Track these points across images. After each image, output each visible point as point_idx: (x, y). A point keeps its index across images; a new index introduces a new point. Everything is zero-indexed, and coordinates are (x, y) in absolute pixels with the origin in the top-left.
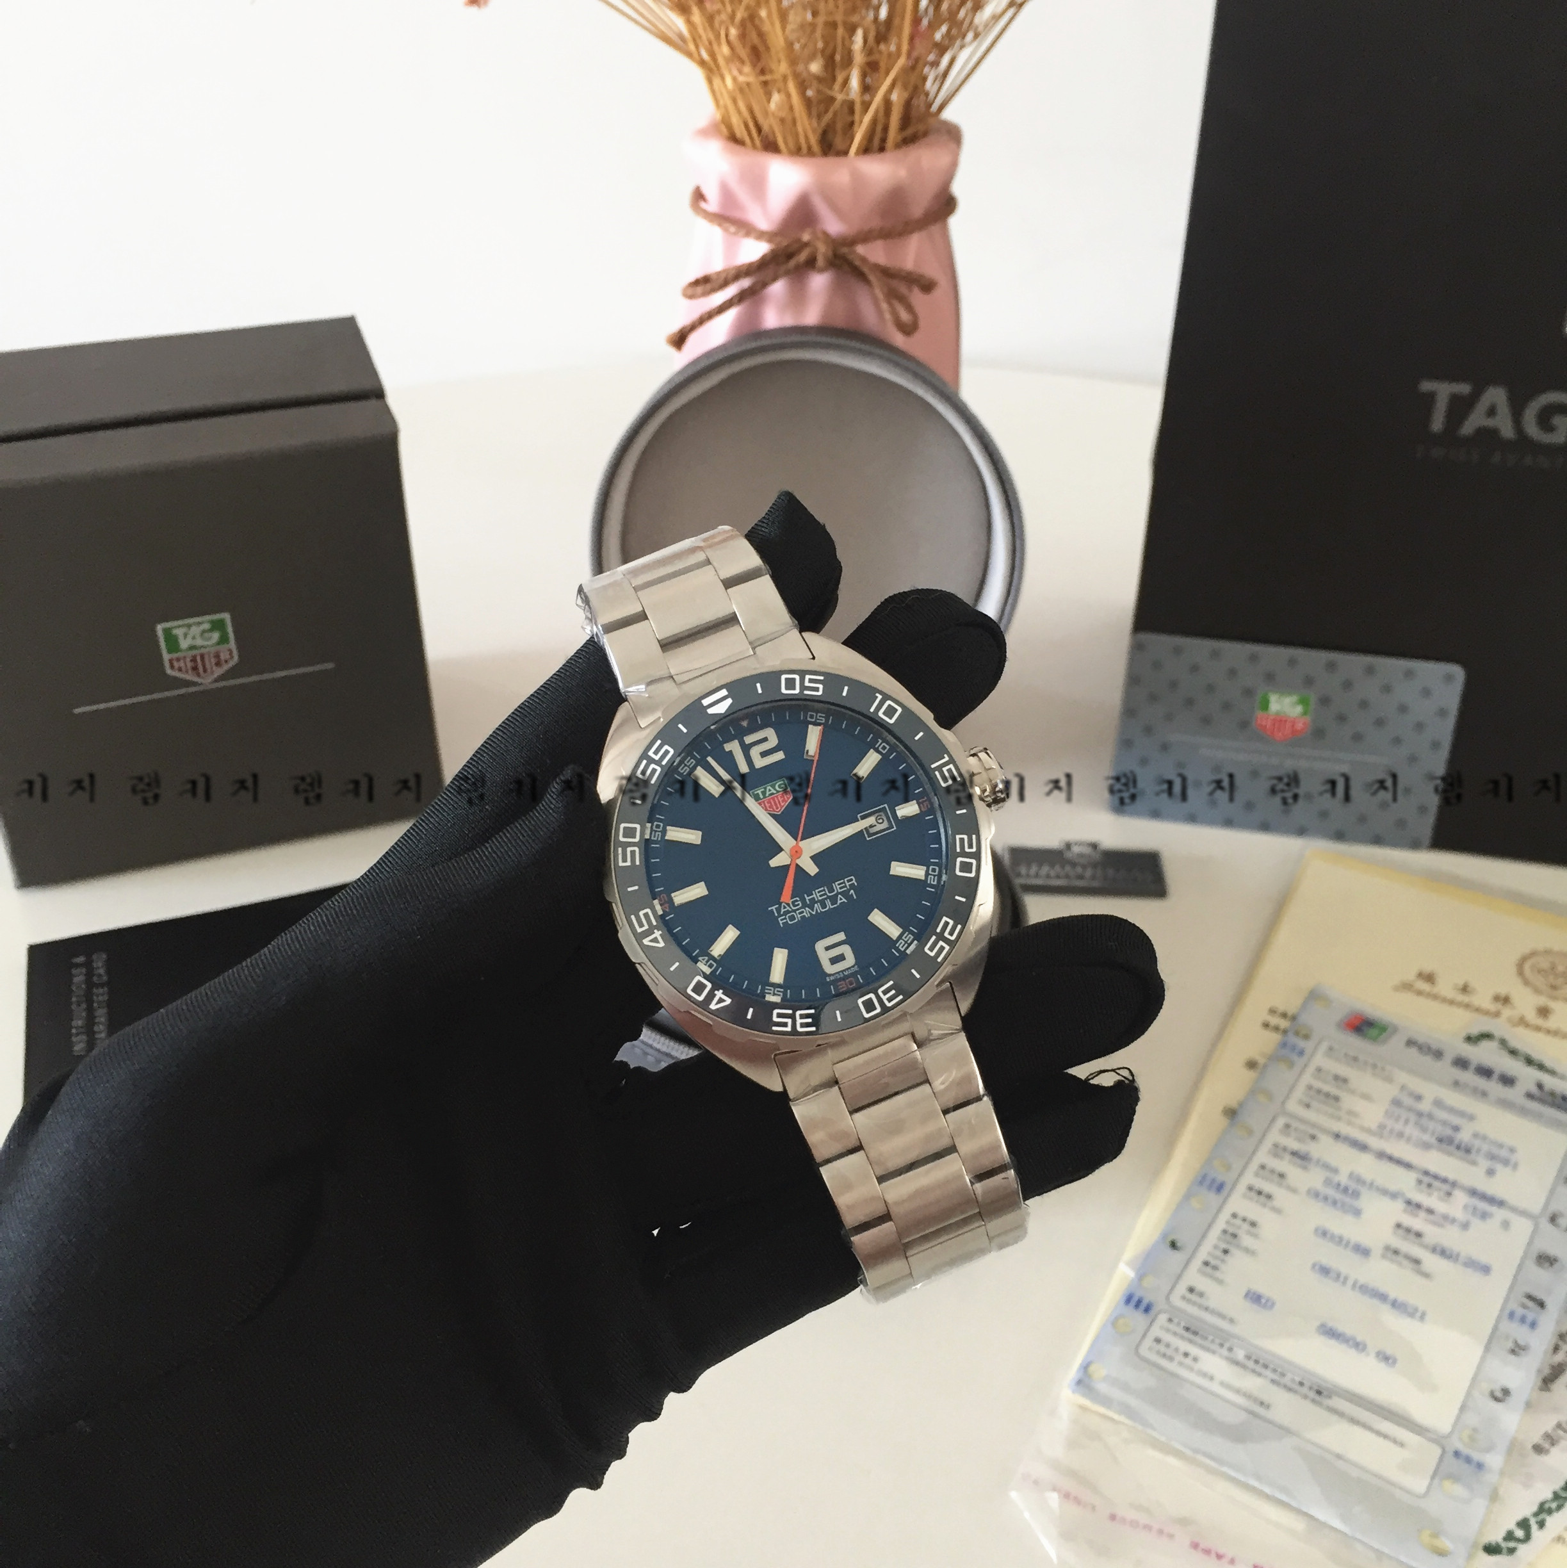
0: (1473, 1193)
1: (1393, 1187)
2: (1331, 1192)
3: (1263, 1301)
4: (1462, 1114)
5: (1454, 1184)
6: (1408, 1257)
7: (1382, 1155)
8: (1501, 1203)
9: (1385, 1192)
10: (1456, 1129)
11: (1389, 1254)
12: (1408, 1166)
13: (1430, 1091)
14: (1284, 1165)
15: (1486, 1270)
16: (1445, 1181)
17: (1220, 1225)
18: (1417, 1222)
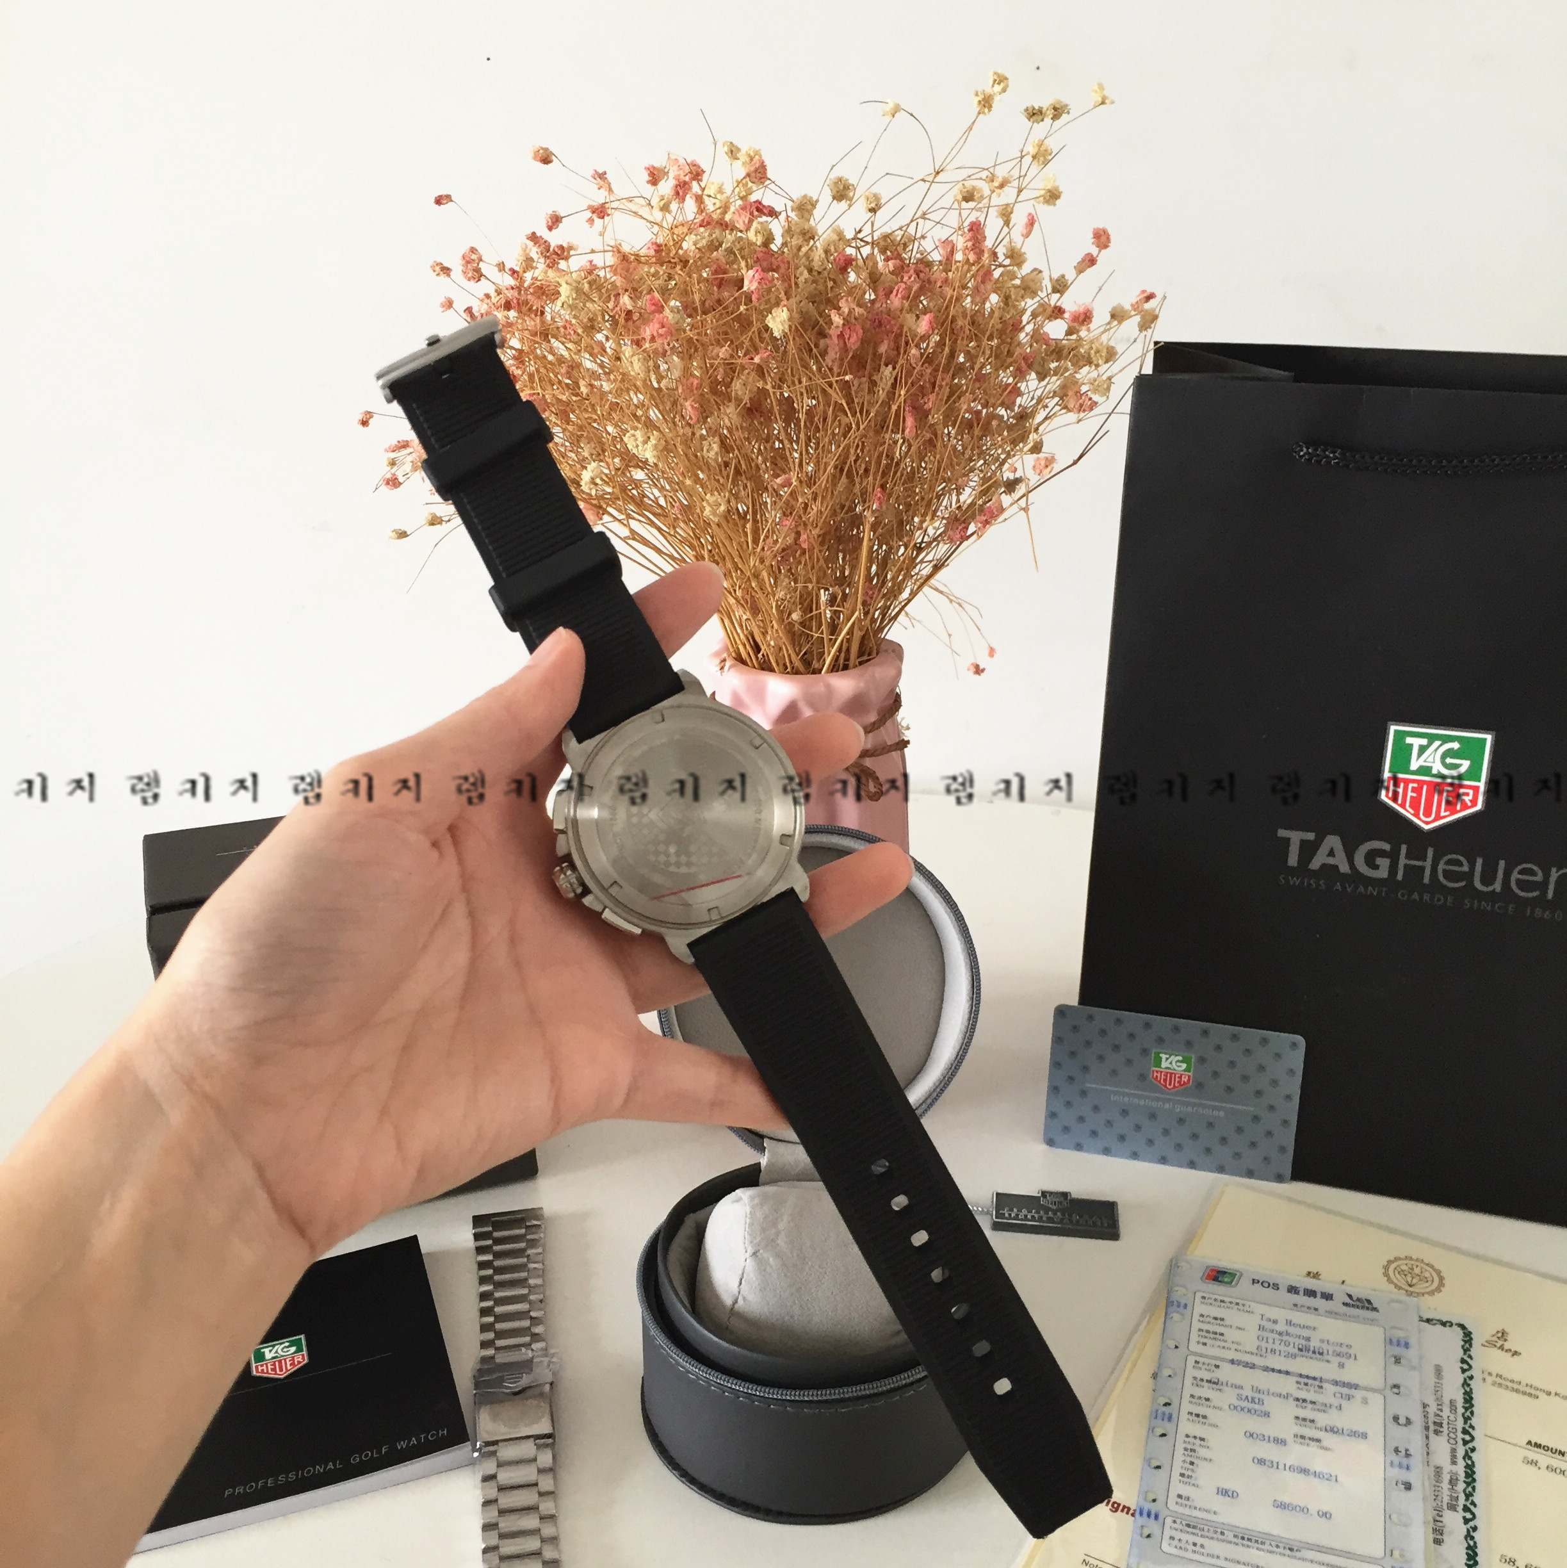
0: (1336, 1383)
2: (1245, 1404)
3: (1230, 1493)
4: (1308, 1328)
6: (1310, 1439)
7: (1266, 1369)
8: (1356, 1387)
9: (1280, 1395)
10: (1308, 1339)
11: (1299, 1440)
12: (1287, 1373)
13: (1281, 1314)
14: (1206, 1391)
16: (1315, 1379)
17: (1180, 1446)
18: (1307, 1413)
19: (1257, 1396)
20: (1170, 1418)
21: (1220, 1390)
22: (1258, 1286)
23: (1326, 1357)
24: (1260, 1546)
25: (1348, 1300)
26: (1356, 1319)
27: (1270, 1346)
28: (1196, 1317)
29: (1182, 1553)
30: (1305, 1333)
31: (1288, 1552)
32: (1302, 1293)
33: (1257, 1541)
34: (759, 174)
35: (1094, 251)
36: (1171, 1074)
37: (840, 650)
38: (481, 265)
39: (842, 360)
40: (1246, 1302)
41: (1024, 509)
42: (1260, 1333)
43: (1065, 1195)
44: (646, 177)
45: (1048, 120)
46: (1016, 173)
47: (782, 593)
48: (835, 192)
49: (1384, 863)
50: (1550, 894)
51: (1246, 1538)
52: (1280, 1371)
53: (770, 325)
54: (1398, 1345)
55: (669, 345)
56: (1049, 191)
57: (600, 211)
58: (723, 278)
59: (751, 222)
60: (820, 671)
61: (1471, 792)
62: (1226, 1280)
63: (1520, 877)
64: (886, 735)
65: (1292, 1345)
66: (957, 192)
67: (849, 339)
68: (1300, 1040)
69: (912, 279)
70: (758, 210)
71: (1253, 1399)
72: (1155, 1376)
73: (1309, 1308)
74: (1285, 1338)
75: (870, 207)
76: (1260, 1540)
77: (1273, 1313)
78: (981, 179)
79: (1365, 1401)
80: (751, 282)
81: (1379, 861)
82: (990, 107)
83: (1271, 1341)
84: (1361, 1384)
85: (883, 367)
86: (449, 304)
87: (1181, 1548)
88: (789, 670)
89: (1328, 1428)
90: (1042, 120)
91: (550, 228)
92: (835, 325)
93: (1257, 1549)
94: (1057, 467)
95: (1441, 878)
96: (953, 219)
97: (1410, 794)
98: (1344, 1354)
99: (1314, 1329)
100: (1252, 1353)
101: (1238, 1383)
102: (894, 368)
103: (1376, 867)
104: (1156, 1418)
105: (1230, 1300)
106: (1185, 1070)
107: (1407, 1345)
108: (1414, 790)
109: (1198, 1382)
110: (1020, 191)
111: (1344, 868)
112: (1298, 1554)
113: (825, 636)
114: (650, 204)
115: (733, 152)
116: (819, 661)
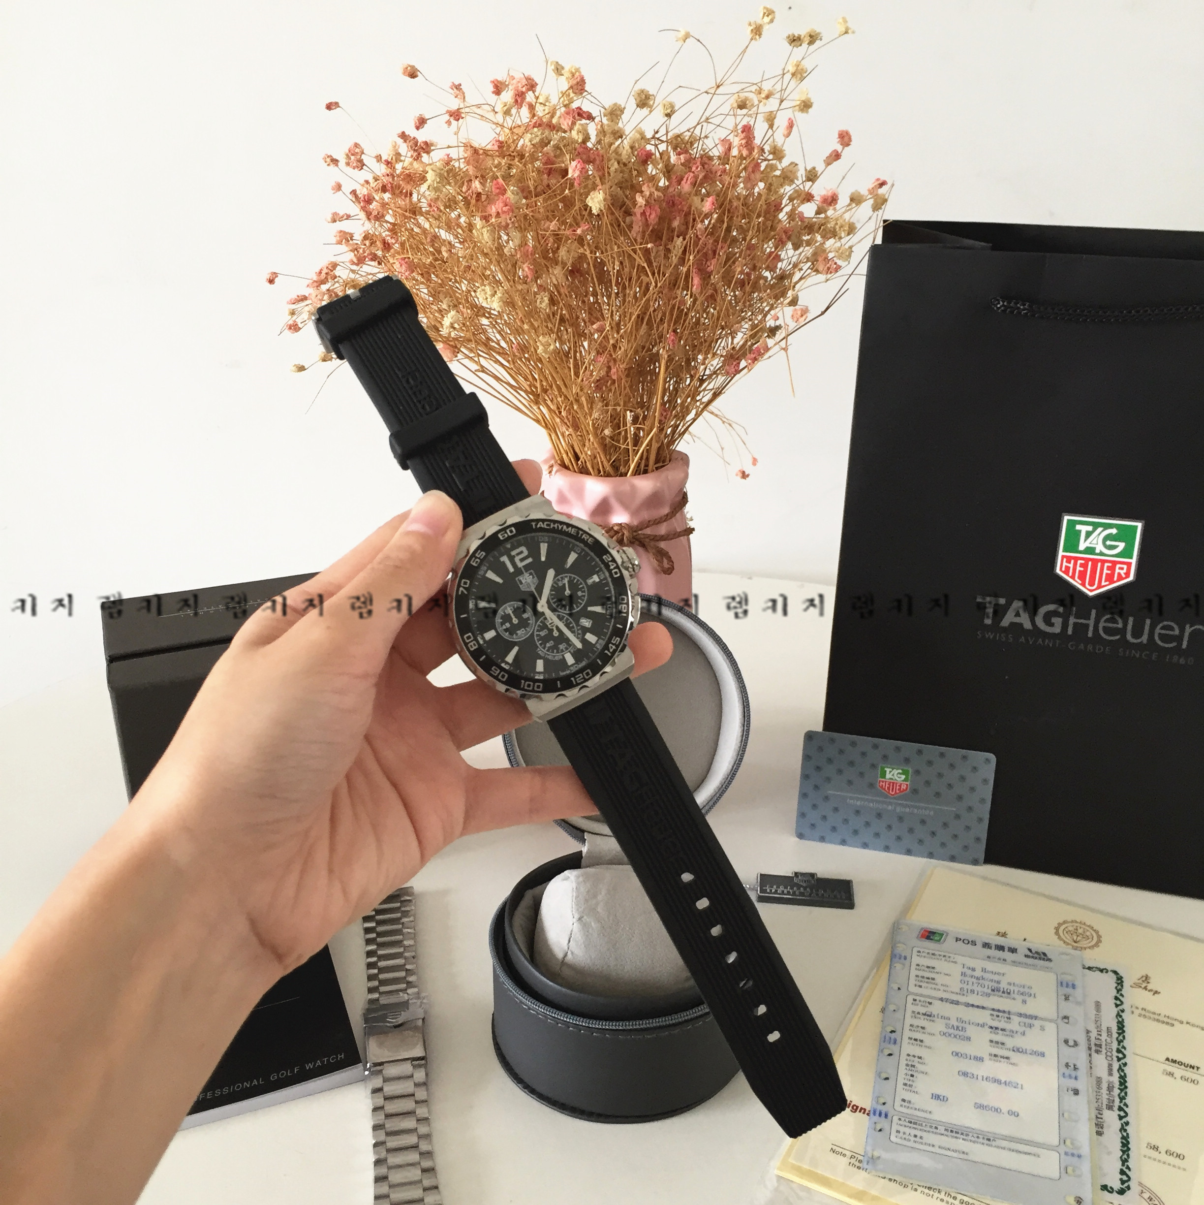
0: (1020, 1015)
1: (981, 1022)
2: (951, 1031)
4: (999, 974)
5: (1009, 1013)
6: (1002, 1057)
7: (968, 1005)
8: (1036, 1018)
11: (993, 1058)
12: (983, 1008)
14: (922, 1022)
15: (1043, 1055)
16: (1004, 1012)
17: (903, 1062)
19: (960, 1025)
20: (895, 1043)
21: (933, 1021)
22: (960, 943)
23: (1012, 995)
24: (965, 1137)
25: (1030, 954)
26: (1034, 967)
27: (970, 987)
28: (913, 967)
29: (905, 1143)
30: (996, 978)
31: (986, 1142)
32: (993, 947)
33: (962, 1134)
34: (579, 86)
35: (839, 148)
36: (893, 783)
37: (641, 458)
38: (363, 157)
39: (644, 232)
40: (950, 955)
41: (784, 349)
42: (962, 978)
43: (812, 875)
44: (491, 88)
45: (805, 45)
46: (778, 87)
47: (597, 414)
48: (638, 100)
49: (1058, 621)
50: (1185, 645)
51: (954, 1131)
52: (978, 1007)
53: (590, 204)
54: (1067, 986)
55: (511, 220)
56: (804, 102)
57: (456, 115)
58: (551, 169)
59: (574, 123)
60: (626, 475)
61: (1125, 567)
62: (936, 938)
63: (1163, 632)
64: (675, 524)
65: (986, 987)
66: (733, 101)
67: (649, 216)
68: (992, 757)
69: (699, 169)
70: (579, 114)
71: (958, 1027)
72: (883, 1010)
73: (999, 959)
74: (981, 981)
75: (666, 112)
76: (965, 1133)
77: (971, 963)
78: (751, 92)
79: (1042, 1028)
80: (574, 171)
81: (1054, 620)
82: (760, 35)
83: (970, 983)
84: (1040, 1015)
85: (675, 238)
86: (338, 187)
87: (905, 1139)
88: (602, 473)
89: (1015, 1049)
90: (801, 45)
91: (418, 128)
92: (639, 205)
93: (963, 1139)
94: (810, 316)
95: (1101, 632)
96: (730, 123)
97: (1078, 568)
98: (1026, 994)
99: (1003, 974)
100: (957, 993)
101: (946, 1015)
102: (684, 239)
103: (1052, 625)
104: (884, 1042)
105: (940, 953)
106: (903, 781)
107: (1074, 986)
108: (1081, 565)
109: (916, 1014)
110: (782, 101)
111: (1028, 625)
112: (994, 1143)
113: (630, 447)
114: (494, 110)
115: (559, 70)
116: (625, 467)
